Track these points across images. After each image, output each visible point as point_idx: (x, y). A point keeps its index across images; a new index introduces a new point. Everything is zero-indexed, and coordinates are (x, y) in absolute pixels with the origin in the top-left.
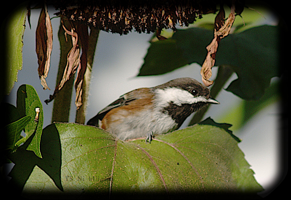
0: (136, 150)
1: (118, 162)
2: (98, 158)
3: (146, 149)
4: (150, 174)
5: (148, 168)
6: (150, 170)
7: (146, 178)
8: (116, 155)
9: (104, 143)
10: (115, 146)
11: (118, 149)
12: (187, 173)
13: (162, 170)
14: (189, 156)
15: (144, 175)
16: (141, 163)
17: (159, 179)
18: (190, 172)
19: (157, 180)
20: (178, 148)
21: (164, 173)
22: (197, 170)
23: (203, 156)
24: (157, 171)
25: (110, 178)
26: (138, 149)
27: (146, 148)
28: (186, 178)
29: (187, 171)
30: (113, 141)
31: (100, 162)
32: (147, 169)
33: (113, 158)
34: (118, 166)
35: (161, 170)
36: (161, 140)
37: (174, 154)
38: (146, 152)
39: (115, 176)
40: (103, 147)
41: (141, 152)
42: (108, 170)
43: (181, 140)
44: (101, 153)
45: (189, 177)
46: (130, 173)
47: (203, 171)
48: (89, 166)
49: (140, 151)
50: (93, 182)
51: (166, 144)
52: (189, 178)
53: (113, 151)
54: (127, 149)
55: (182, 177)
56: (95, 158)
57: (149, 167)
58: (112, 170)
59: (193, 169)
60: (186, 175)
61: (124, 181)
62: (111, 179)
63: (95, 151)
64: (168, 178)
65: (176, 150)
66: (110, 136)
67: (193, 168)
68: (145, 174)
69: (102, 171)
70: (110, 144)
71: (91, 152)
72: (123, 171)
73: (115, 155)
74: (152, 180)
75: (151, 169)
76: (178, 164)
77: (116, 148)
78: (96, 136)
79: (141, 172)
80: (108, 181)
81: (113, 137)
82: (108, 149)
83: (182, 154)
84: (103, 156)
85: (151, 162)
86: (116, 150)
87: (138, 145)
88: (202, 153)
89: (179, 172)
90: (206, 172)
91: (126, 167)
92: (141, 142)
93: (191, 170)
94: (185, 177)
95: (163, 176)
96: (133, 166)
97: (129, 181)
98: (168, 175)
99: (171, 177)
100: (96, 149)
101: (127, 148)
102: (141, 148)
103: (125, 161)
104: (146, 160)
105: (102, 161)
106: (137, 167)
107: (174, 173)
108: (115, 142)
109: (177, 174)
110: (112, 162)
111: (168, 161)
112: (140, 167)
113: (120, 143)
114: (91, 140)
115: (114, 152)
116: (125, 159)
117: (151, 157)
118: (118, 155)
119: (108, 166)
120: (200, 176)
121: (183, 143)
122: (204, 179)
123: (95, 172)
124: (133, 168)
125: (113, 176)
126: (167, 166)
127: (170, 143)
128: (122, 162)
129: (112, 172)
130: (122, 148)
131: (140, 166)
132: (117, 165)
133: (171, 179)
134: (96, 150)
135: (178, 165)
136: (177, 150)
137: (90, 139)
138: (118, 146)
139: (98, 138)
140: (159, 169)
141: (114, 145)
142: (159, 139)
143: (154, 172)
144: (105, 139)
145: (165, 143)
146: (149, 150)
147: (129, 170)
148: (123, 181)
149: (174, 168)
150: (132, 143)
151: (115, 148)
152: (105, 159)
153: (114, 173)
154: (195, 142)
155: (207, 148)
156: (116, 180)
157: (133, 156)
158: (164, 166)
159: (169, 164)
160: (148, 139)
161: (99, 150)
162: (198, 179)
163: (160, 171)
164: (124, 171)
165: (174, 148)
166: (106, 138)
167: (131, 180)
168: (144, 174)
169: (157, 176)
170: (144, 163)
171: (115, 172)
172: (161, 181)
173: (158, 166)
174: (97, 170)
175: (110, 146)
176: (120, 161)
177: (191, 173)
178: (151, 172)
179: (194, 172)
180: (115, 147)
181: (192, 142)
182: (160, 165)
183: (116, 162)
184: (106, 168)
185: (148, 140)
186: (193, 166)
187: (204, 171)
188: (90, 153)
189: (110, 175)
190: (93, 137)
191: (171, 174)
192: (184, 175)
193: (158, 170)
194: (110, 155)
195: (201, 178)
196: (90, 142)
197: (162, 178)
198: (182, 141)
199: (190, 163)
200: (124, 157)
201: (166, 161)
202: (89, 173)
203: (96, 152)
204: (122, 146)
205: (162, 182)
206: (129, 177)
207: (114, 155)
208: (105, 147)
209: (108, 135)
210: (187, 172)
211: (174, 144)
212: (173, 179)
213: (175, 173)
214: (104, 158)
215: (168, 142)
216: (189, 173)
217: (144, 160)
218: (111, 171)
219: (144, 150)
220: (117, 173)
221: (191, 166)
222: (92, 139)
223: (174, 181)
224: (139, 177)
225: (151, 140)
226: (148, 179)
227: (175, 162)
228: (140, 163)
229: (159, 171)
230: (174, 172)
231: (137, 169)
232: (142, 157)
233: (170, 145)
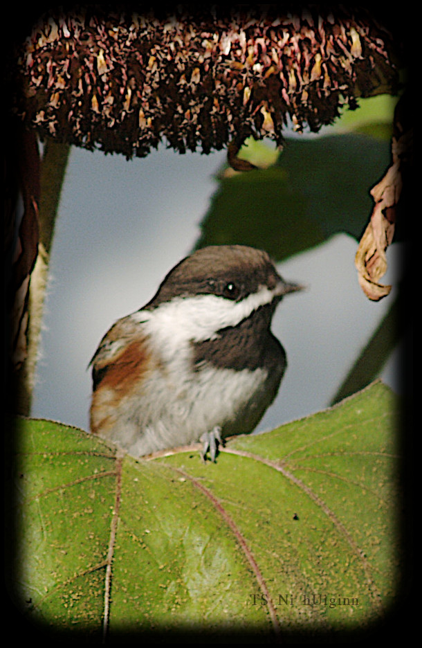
0: (177, 484)
1: (126, 518)
2: (70, 509)
3: (204, 479)
4: (219, 551)
5: (212, 535)
6: (218, 539)
7: (205, 562)
8: (121, 500)
9: (86, 467)
10: (115, 475)
11: (125, 484)
12: (323, 543)
13: (250, 537)
14: (325, 492)
15: (200, 553)
16: (192, 520)
17: (242, 563)
18: (330, 540)
19: (237, 568)
20: (292, 472)
21: (256, 545)
22: (349, 533)
23: (364, 492)
24: (238, 542)
25: (105, 567)
26: (182, 480)
27: (202, 477)
28: (321, 558)
29: (322, 536)
30: (111, 461)
31: (76, 521)
32: (208, 537)
33: (111, 508)
34: (126, 532)
35: (247, 538)
36: (244, 451)
37: (283, 489)
38: (205, 487)
39: (120, 559)
40: (82, 479)
41: (189, 489)
42: (97, 543)
43: (302, 449)
44: (79, 497)
45: (327, 553)
46: (162, 548)
47: (368, 533)
48: (45, 532)
49: (187, 486)
50: (58, 580)
51: (258, 462)
52: (327, 558)
53: (112, 487)
54: (148, 481)
55: (309, 555)
56: (60, 511)
57: (214, 530)
58: (111, 542)
59: (337, 531)
60: (321, 548)
61: (146, 573)
62: (108, 569)
63: (61, 491)
64: (269, 560)
65: (289, 480)
66: (103, 448)
67: (338, 528)
68: (204, 550)
69: (82, 546)
70: (102, 469)
71: (50, 495)
72: (142, 544)
73: (118, 499)
74: (223, 568)
75: (220, 535)
76: (296, 518)
77: (119, 481)
78: (63, 448)
79: (193, 546)
80: (100, 576)
81: (110, 450)
82: (95, 484)
83: (306, 490)
84: (83, 503)
85: (219, 517)
86: (121, 485)
87: (180, 469)
88: (363, 482)
89: (299, 540)
90: (376, 538)
91: (148, 532)
92: (187, 458)
93: (331, 533)
94: (317, 554)
95: (253, 554)
96: (169, 529)
97: (160, 573)
98: (267, 551)
99: (277, 556)
100: (64, 485)
101: (151, 479)
102: (191, 477)
103: (145, 516)
104: (204, 511)
105: (80, 519)
106: (180, 531)
107: (286, 544)
108: (117, 462)
109: (295, 546)
110: (108, 521)
111: (269, 511)
112: (190, 531)
113: (131, 464)
114: (47, 459)
115: (114, 492)
116: (146, 509)
117: (220, 501)
118: (125, 501)
119: (99, 533)
120: (360, 551)
121: (308, 457)
122: (370, 558)
123: (63, 552)
124: (170, 534)
125: (114, 559)
126: (265, 526)
127: (270, 459)
128: (138, 518)
129: (110, 549)
130: (136, 480)
131: (187, 531)
132: (123, 529)
133: (278, 564)
134: (62, 488)
135: (295, 522)
136: (291, 477)
137: (45, 456)
138: (123, 472)
139: (68, 454)
140: (242, 535)
141: (115, 472)
142: (239, 449)
143: (229, 545)
144: (87, 455)
145: (257, 458)
146: (211, 481)
147: (157, 543)
148: (141, 573)
149: (286, 531)
150: (162, 463)
151: (117, 481)
152: (91, 511)
153: (115, 551)
154: (342, 454)
155: (375, 469)
156: (123, 571)
157: (167, 501)
158: (257, 525)
159: (269, 519)
160: (208, 450)
161: (72, 489)
162: (355, 557)
163: (246, 540)
164: (144, 546)
165: (281, 473)
166: (92, 454)
167: (164, 571)
168: (200, 550)
169: (236, 558)
170: (200, 522)
171: (118, 547)
172: (248, 570)
173: (239, 529)
174: (67, 545)
175: (101, 474)
176: (132, 517)
177: (333, 543)
178: (222, 546)
179: (342, 540)
180: (117, 478)
181: (333, 454)
182: (245, 523)
183: (119, 519)
184: (91, 537)
185: (209, 455)
186: (339, 522)
187: (370, 535)
188: (46, 497)
189: (105, 557)
190: (54, 452)
191: (277, 550)
192: (313, 548)
193: (239, 540)
194: (103, 499)
195: (363, 555)
196: (47, 465)
197: (251, 562)
198: (305, 451)
199: (330, 515)
200: (142, 505)
201: (261, 513)
202: (44, 553)
203: (64, 493)
204: (137, 474)
205: (252, 572)
206: (158, 561)
207: (113, 499)
208: (89, 477)
209: (94, 444)
210: (322, 540)
211: (283, 462)
212: (282, 562)
213: (289, 544)
214: (86, 511)
215: (263, 457)
216: (327, 544)
217: (199, 512)
218: (107, 547)
219: (199, 483)
220: (126, 552)
221: (334, 521)
222: (51, 457)
223: (285, 569)
224: (187, 560)
225: (217, 453)
226: (214, 565)
227: (287, 512)
228: (188, 520)
229: (244, 542)
230: (285, 541)
231: (181, 537)
232: (194, 504)
233: (270, 464)
